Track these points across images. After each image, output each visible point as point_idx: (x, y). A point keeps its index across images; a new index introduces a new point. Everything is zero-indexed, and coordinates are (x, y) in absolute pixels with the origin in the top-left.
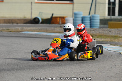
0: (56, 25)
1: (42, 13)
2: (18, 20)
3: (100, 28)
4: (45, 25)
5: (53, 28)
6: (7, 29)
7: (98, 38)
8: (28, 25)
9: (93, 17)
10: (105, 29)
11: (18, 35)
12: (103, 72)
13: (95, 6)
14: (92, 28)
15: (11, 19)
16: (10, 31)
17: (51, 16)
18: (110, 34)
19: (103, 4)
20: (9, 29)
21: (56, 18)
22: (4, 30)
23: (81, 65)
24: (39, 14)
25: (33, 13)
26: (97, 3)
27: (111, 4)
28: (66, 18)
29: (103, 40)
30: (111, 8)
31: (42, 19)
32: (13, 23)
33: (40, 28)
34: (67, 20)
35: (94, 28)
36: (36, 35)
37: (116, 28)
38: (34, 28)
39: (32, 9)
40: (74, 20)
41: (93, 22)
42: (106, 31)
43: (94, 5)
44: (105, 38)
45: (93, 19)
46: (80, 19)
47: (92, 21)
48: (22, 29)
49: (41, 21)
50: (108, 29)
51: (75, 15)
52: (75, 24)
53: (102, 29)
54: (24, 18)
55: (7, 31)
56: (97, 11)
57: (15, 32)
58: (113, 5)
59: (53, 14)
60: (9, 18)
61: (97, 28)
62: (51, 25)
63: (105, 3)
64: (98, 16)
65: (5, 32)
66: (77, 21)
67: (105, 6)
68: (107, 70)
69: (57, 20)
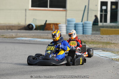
1: (36, 19)
2: (13, 26)
3: (92, 34)
4: (39, 31)
5: (46, 34)
6: (2, 35)
7: (90, 44)
8: (22, 31)
9: (85, 23)
10: (97, 36)
11: (13, 41)
12: (96, 78)
13: (88, 13)
14: (84, 34)
16: (4, 37)
17: (44, 22)
18: (103, 41)
19: (95, 11)
20: (4, 35)
21: (50, 24)
23: (74, 70)
24: (33, 21)
25: (27, 20)
26: (89, 10)
27: (103, 11)
28: (59, 25)
29: (95, 46)
30: (103, 15)
31: (36, 26)
32: (7, 29)
33: (33, 34)
34: (60, 27)
35: (87, 34)
36: (30, 41)
37: (108, 34)
38: (28, 34)
39: (26, 16)
40: (67, 26)
41: (86, 29)
42: (98, 37)
43: (86, 12)
45: (86, 26)
46: (73, 25)
47: (84, 27)
48: (17, 35)
49: (34, 27)
50: (100, 35)
51: (68, 22)
52: (68, 30)
53: (94, 35)
54: (19, 24)
55: (2, 37)
56: (89, 18)
57: (9, 38)
58: (105, 12)
59: (46, 21)
60: (3, 25)
61: (90, 34)
62: (44, 31)
63: (97, 11)
68: (99, 75)
69: (51, 26)
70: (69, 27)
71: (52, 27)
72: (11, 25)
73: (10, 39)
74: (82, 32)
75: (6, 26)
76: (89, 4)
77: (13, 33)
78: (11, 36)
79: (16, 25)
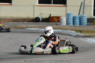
0: (53, 23)
1: (42, 14)
3: (87, 25)
4: (44, 23)
6: (15, 26)
7: (85, 33)
8: (31, 23)
9: (82, 16)
10: (91, 26)
11: (24, 31)
12: (90, 60)
13: (84, 8)
14: (81, 25)
15: (18, 18)
17: (49, 16)
19: (89, 6)
20: (16, 26)
21: (53, 17)
22: (13, 27)
24: (40, 14)
25: (35, 14)
26: (85, 6)
28: (61, 18)
29: (89, 34)
31: (42, 19)
32: (19, 21)
33: (40, 25)
34: (62, 19)
35: (83, 25)
36: (37, 30)
38: (36, 25)
39: (34, 11)
40: (67, 19)
41: (82, 21)
43: (82, 7)
44: (91, 33)
45: (82, 19)
46: (72, 18)
47: (81, 20)
48: (27, 26)
49: (41, 20)
50: (94, 26)
51: (68, 15)
52: (67, 22)
53: (88, 26)
54: (29, 17)
56: (85, 12)
59: (50, 15)
60: (16, 18)
62: (49, 23)
63: (91, 6)
64: (86, 15)
65: (13, 29)
66: (70, 20)
67: (91, 8)
68: (92, 58)
70: (69, 19)
71: (55, 20)
72: (22, 18)
73: (22, 29)
74: (79, 23)
75: (19, 19)
76: (84, 1)
77: (24, 25)
78: (22, 27)
79: (26, 18)
